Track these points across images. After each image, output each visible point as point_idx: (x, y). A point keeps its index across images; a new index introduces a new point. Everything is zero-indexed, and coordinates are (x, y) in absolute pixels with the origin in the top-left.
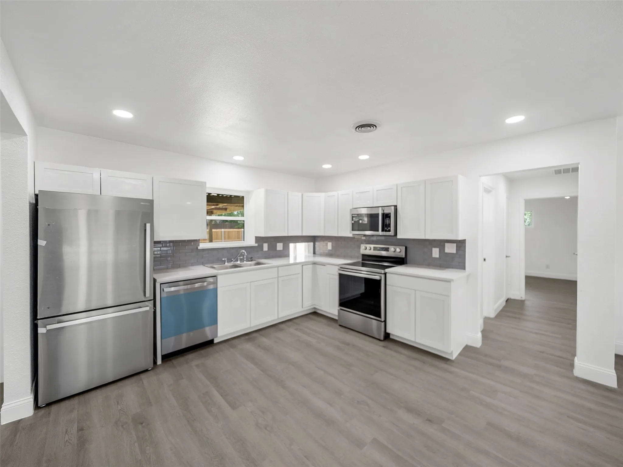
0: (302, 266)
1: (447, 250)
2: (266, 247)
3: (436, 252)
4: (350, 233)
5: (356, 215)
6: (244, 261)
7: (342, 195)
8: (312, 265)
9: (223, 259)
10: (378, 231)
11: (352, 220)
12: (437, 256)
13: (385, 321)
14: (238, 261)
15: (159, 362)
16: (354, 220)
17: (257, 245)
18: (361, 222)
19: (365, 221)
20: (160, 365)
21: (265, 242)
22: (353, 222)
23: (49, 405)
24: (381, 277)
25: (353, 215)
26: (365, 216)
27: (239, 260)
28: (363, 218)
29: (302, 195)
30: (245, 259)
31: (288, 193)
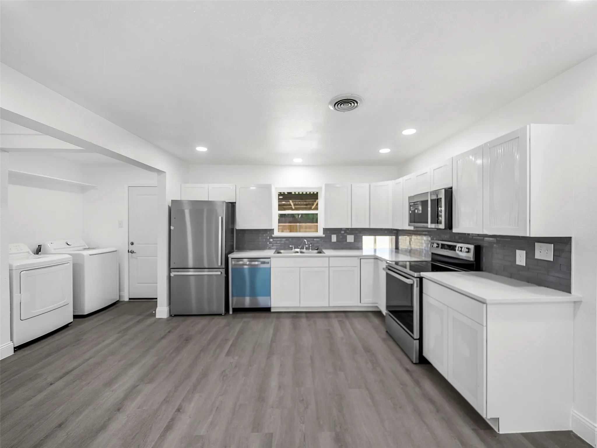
0: (360, 259)
1: (538, 255)
2: (334, 238)
3: (521, 258)
4: (409, 225)
5: (413, 204)
6: (310, 249)
7: (406, 180)
8: (373, 260)
9: (290, 246)
10: (427, 223)
11: (410, 209)
12: (524, 264)
13: (421, 339)
14: (303, 249)
15: (231, 312)
16: (411, 210)
17: (324, 236)
18: (416, 211)
19: (420, 211)
20: (231, 314)
21: (334, 234)
22: (411, 212)
23: (175, 316)
24: (414, 282)
25: (411, 204)
26: (420, 204)
27: (305, 248)
28: (418, 206)
29: (370, 186)
30: (310, 248)
31: (351, 185)
